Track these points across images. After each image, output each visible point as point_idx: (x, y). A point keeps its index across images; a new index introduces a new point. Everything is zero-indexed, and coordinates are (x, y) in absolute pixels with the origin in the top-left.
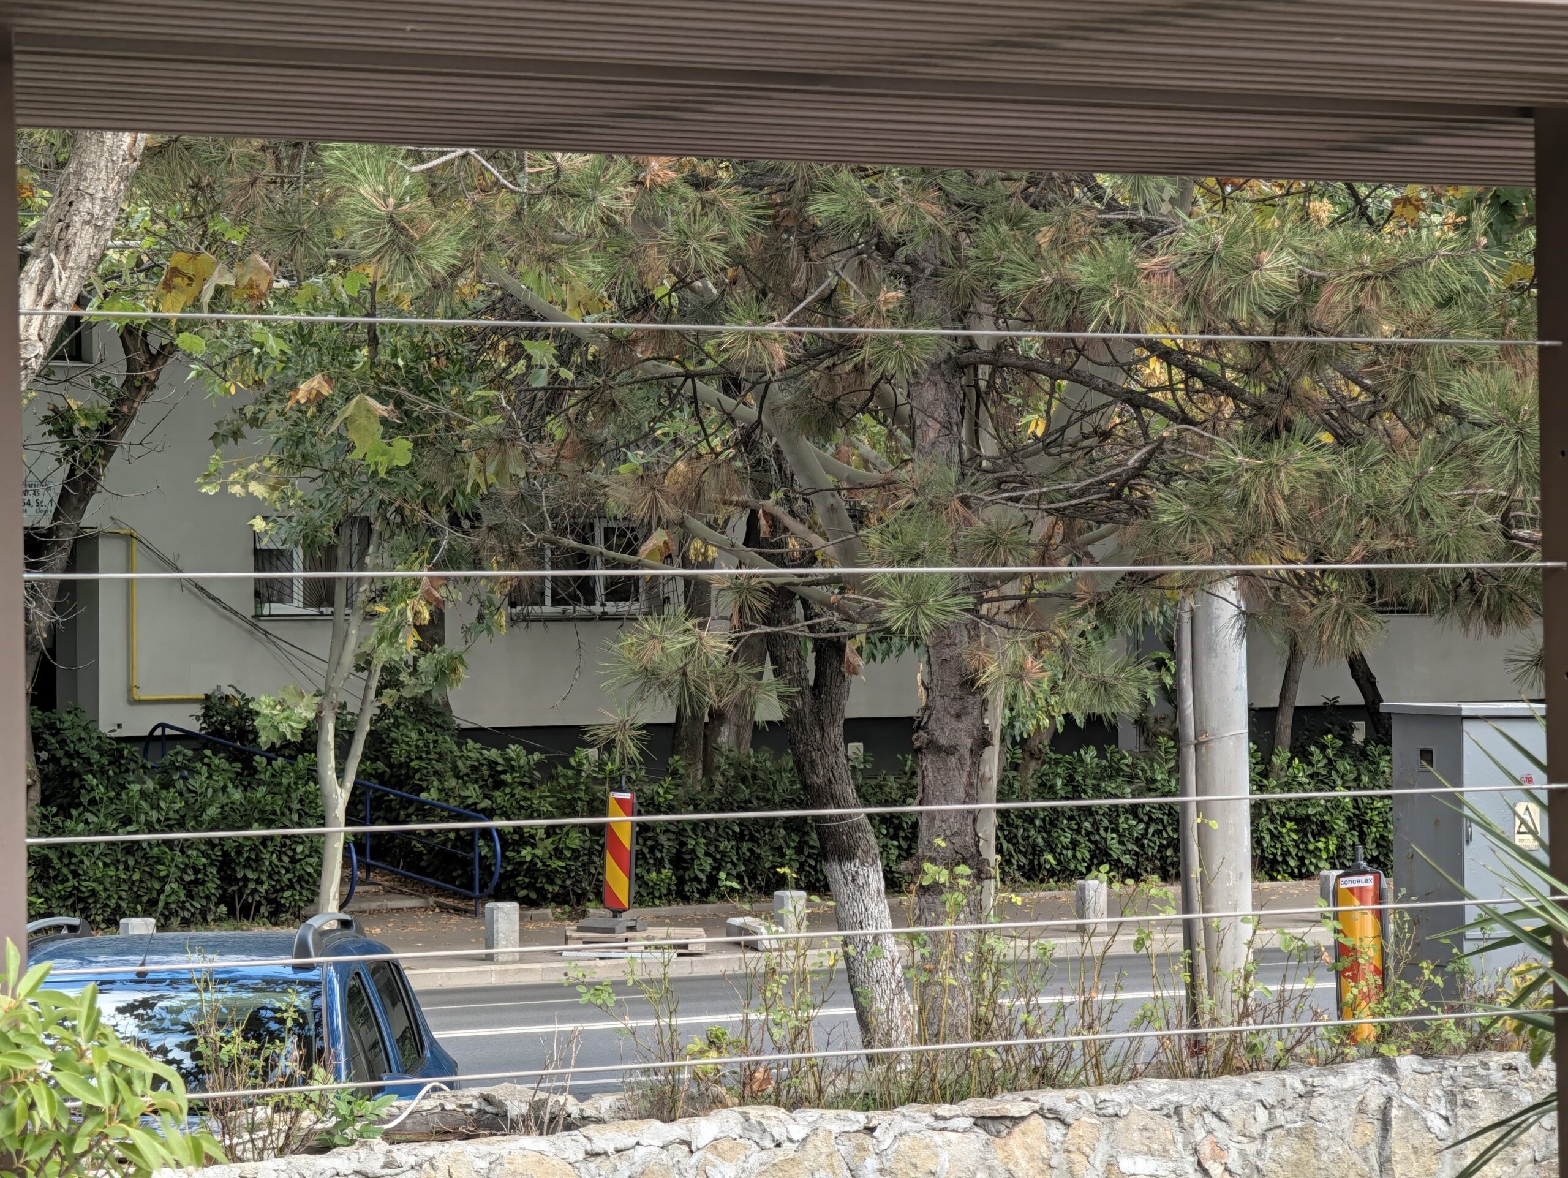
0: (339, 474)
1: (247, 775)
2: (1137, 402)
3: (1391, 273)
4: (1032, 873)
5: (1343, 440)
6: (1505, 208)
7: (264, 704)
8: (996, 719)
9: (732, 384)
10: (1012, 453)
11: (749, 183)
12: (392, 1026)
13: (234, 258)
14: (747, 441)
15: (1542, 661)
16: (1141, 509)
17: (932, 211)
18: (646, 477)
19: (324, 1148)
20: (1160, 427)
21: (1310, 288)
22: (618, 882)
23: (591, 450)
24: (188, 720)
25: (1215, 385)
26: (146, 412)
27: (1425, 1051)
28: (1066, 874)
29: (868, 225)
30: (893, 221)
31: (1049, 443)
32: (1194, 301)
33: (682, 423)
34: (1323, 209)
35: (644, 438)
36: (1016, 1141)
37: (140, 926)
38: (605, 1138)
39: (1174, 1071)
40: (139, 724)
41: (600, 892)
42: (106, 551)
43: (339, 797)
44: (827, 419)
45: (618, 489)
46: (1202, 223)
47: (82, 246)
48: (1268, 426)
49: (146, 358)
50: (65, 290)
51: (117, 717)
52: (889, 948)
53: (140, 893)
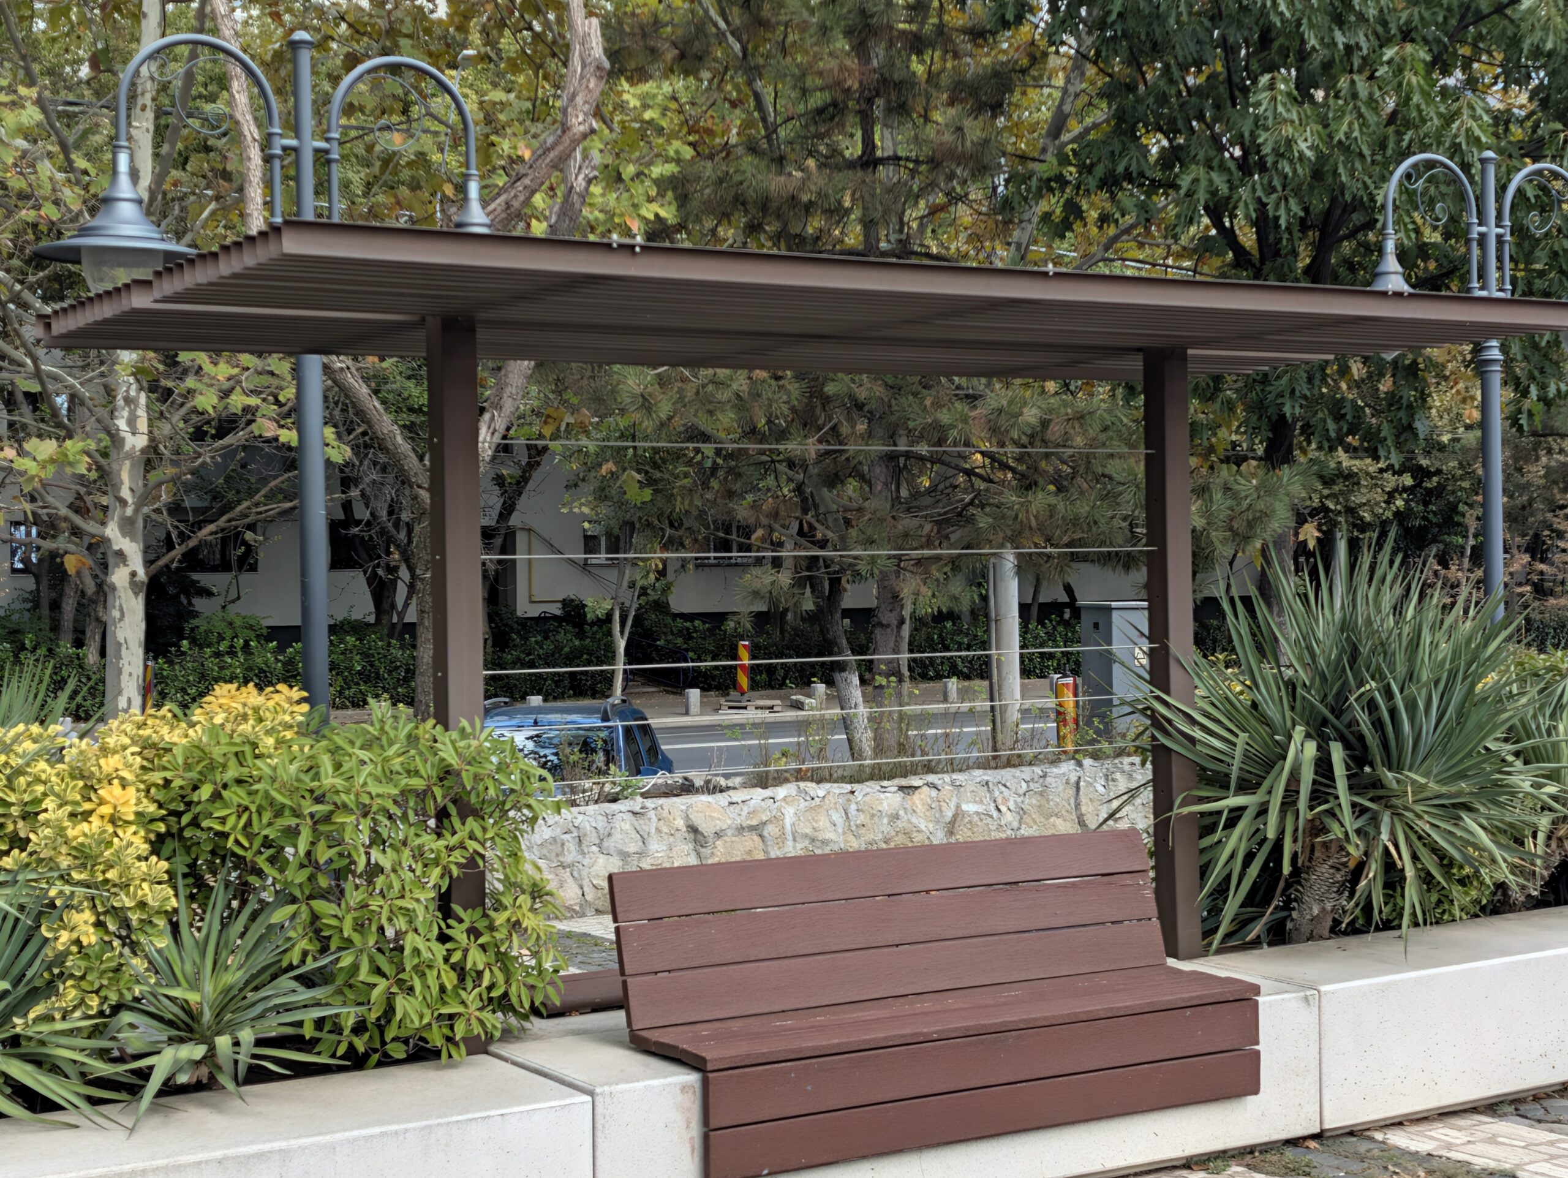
0: (621, 504)
1: (581, 635)
2: (969, 473)
3: (1080, 417)
4: (924, 677)
5: (1060, 489)
6: (1131, 390)
7: (589, 602)
8: (906, 613)
9: (791, 464)
10: (915, 495)
11: (799, 377)
12: (643, 746)
13: (574, 410)
14: (799, 489)
15: (1147, 586)
16: (971, 520)
17: (879, 390)
18: (755, 506)
19: (614, 800)
20: (981, 485)
21: (1045, 424)
22: (743, 680)
23: (730, 494)
24: (555, 610)
25: (1004, 466)
26: (536, 476)
27: (1096, 756)
28: (939, 677)
29: (853, 398)
30: (862, 394)
31: (930, 491)
32: (995, 431)
33: (770, 481)
34: (1051, 386)
35: (755, 489)
36: (917, 797)
37: (536, 700)
38: (737, 796)
39: (983, 765)
40: (534, 611)
41: (735, 685)
42: (521, 539)
43: (621, 644)
44: (833, 480)
45: (742, 511)
46: (998, 395)
47: (508, 405)
48: (1027, 484)
49: (537, 453)
50: (500, 425)
51: (525, 608)
52: (862, 711)
53: (536, 685)
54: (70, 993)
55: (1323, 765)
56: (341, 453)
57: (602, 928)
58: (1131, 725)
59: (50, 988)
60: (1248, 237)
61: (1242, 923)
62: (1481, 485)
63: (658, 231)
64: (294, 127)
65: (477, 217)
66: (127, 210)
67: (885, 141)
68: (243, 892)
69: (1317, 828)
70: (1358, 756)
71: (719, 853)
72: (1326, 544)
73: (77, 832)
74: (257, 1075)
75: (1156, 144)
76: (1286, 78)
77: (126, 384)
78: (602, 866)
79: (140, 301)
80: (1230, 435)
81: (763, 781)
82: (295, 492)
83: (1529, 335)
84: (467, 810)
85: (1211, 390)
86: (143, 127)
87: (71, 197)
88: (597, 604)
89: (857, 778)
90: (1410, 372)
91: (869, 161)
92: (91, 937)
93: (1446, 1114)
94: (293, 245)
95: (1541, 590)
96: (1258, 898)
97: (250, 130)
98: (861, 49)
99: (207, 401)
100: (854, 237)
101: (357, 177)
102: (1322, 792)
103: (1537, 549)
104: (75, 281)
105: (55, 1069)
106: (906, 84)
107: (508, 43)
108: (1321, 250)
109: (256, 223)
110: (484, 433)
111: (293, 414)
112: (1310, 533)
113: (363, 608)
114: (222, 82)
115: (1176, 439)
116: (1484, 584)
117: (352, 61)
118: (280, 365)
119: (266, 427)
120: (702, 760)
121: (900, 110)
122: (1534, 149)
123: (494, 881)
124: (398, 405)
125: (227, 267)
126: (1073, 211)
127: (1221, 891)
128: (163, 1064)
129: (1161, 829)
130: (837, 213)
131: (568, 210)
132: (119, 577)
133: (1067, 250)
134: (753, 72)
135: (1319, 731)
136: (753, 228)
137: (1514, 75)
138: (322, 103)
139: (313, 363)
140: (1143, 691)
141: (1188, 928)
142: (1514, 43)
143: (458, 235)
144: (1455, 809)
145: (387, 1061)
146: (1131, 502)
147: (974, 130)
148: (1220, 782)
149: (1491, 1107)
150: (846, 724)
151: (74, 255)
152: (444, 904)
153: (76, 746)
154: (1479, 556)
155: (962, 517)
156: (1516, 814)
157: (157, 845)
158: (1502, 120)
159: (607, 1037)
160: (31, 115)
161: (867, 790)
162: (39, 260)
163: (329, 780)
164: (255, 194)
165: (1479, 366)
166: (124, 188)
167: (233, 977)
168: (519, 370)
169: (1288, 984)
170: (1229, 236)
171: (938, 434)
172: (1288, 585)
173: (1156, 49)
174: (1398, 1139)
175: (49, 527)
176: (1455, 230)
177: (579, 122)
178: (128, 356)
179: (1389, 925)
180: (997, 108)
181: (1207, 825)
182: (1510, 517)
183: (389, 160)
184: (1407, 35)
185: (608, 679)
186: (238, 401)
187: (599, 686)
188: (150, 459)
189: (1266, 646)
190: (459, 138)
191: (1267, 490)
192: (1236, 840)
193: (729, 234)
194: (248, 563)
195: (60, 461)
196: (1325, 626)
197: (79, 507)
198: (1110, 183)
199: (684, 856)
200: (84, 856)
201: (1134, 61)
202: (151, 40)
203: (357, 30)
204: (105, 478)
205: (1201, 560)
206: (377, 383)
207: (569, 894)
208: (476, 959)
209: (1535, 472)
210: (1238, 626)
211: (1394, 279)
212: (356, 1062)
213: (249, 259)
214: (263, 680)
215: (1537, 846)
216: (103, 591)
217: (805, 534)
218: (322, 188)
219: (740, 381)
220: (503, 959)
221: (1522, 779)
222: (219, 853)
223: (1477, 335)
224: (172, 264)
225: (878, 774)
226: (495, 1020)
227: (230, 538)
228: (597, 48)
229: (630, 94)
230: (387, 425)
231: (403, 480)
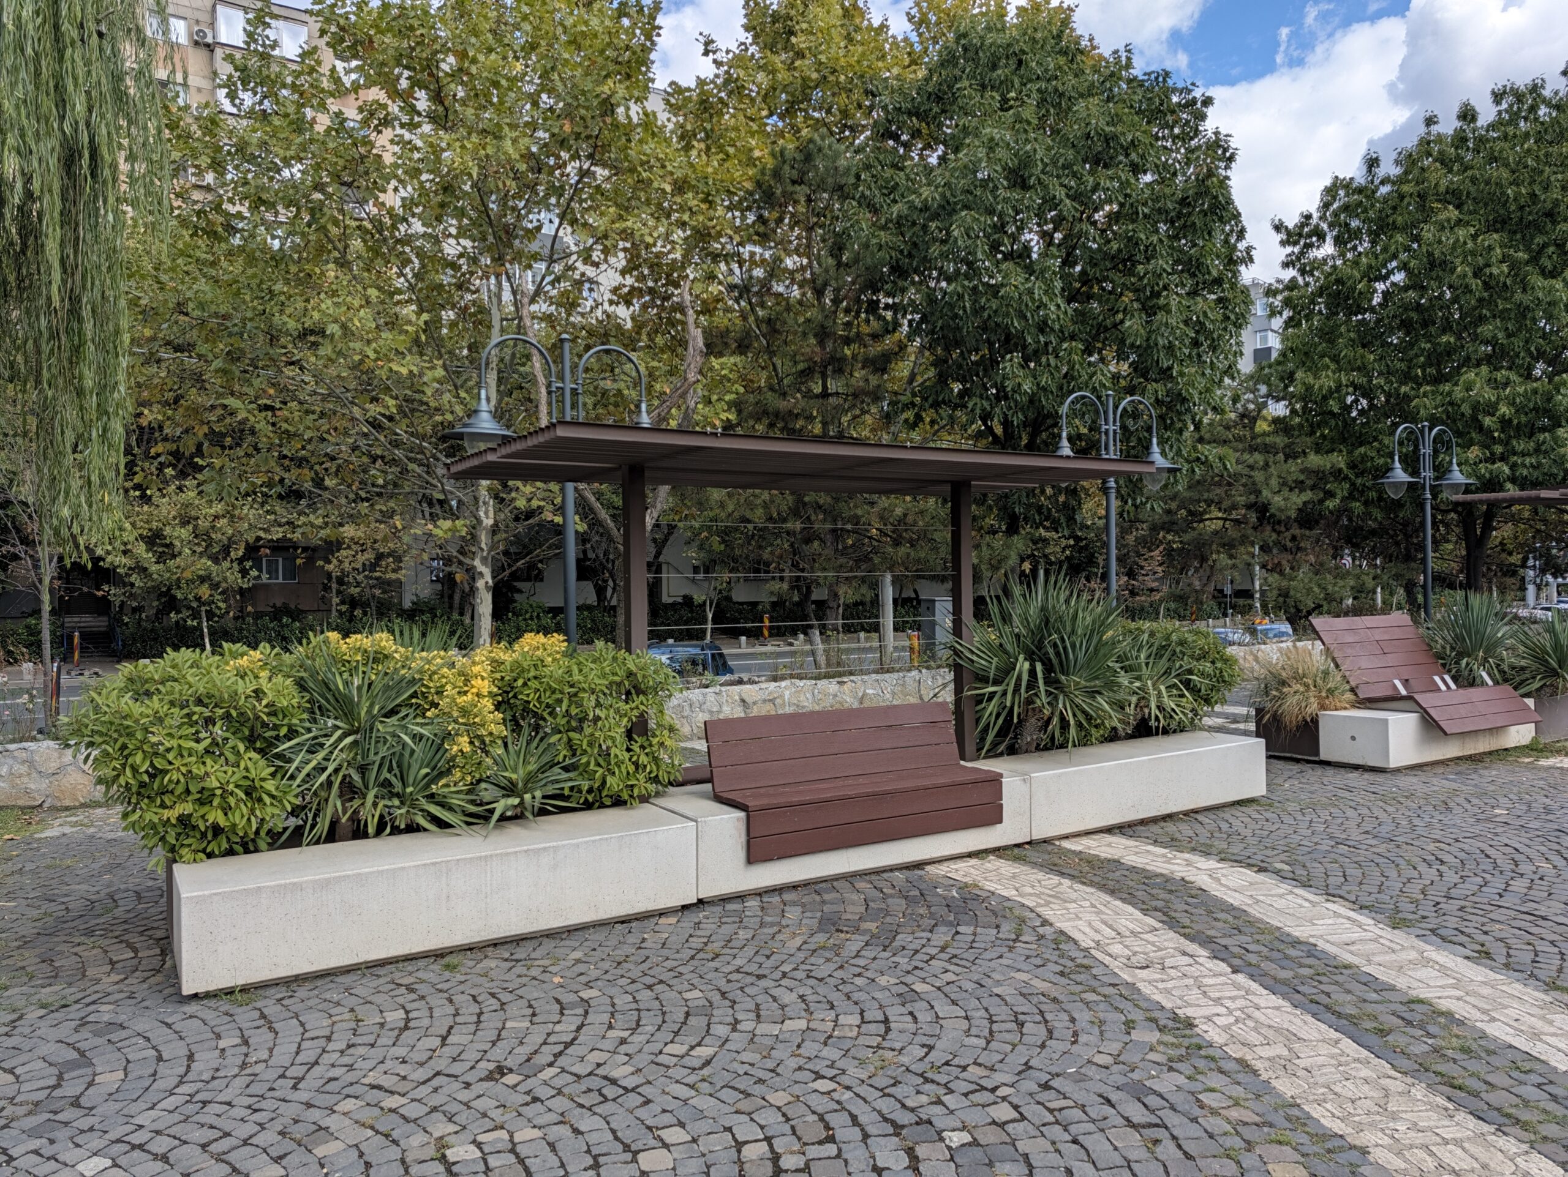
0: (710, 551)
1: (692, 612)
2: (870, 538)
3: (922, 512)
4: (849, 631)
5: (912, 546)
6: (945, 501)
7: (695, 597)
8: (841, 602)
9: (788, 533)
10: (845, 548)
11: (792, 494)
12: (720, 663)
13: (689, 508)
14: (792, 545)
15: (952, 590)
16: (871, 560)
17: (829, 500)
18: (772, 553)
19: (707, 687)
20: (875, 543)
21: (905, 515)
22: (766, 633)
23: (760, 547)
24: (680, 600)
25: (886, 535)
26: (671, 539)
27: (928, 668)
28: (856, 631)
29: (817, 503)
30: (821, 502)
31: (853, 546)
32: (882, 518)
33: (779, 541)
34: (908, 498)
35: (772, 545)
36: (845, 687)
37: (671, 641)
38: (763, 686)
39: (877, 672)
40: (670, 600)
41: (762, 634)
42: (664, 567)
43: (710, 616)
44: (808, 541)
45: (766, 555)
46: (884, 502)
47: (659, 506)
48: (897, 543)
49: (672, 528)
50: (655, 515)
51: (666, 599)
52: (820, 647)
53: (670, 634)
54: (457, 774)
55: (1032, 672)
56: (582, 527)
57: (701, 746)
58: (944, 654)
59: (448, 772)
60: (999, 430)
61: (995, 745)
62: (1106, 545)
63: (728, 426)
64: (561, 378)
65: (645, 420)
66: (485, 416)
67: (832, 386)
68: (537, 728)
69: (1029, 701)
70: (1049, 668)
71: (755, 712)
72: (1034, 571)
73: (461, 700)
74: (543, 812)
75: (957, 387)
76: (1017, 357)
77: (484, 495)
78: (701, 717)
79: (491, 457)
80: (990, 521)
81: (775, 679)
82: (561, 545)
83: (1128, 476)
84: (639, 691)
85: (982, 501)
86: (492, 378)
87: (459, 410)
88: (699, 598)
89: (818, 678)
90: (1073, 492)
91: (825, 394)
92: (467, 748)
93: (1088, 833)
94: (561, 432)
95: (1133, 593)
96: (1002, 733)
97: (541, 379)
98: (821, 343)
99: (521, 503)
100: (817, 429)
101: (590, 401)
102: (1032, 684)
103: (1131, 574)
104: (461, 448)
105: (450, 809)
106: (843, 359)
107: (659, 340)
108: (1033, 436)
109: (544, 422)
110: (647, 518)
111: (561, 509)
112: (1027, 566)
113: (592, 599)
114: (528, 357)
115: (966, 523)
116: (1107, 590)
117: (588, 348)
118: (554, 486)
119: (548, 516)
120: (747, 669)
121: (839, 371)
122: (1131, 391)
123: (652, 724)
124: (608, 506)
125: (531, 442)
126: (919, 418)
127: (986, 730)
128: (500, 807)
129: (958, 702)
130: (810, 418)
131: (686, 416)
132: (480, 584)
133: (916, 436)
134: (772, 354)
135: (1031, 657)
136: (771, 425)
137: (1121, 356)
138: (574, 367)
139: (570, 486)
140: (950, 638)
141: (970, 747)
142: (1122, 342)
143: (637, 428)
144: (1093, 693)
145: (602, 806)
146: (945, 551)
147: (874, 380)
148: (984, 680)
149: (1109, 830)
150: (813, 653)
151: (461, 436)
152: (629, 734)
153: (461, 661)
154: (1105, 577)
155: (867, 558)
156: (1122, 695)
157: (498, 707)
158: (1116, 377)
159: (703, 796)
160: (440, 372)
161: (823, 684)
162: (444, 438)
163: (577, 677)
164: (544, 409)
165: (1105, 490)
166: (484, 405)
167: (532, 767)
168: (664, 490)
169: (1016, 773)
170: (990, 429)
171: (856, 519)
172: (1017, 590)
173: (957, 344)
174: (1066, 844)
175: (448, 561)
176: (1094, 428)
177: (692, 376)
178: (485, 483)
179: (1063, 746)
180: (884, 371)
181: (979, 700)
182: (1119, 559)
183: (605, 393)
184: (1072, 337)
185: (704, 631)
186: (535, 503)
187: (700, 635)
188: (495, 530)
189: (1006, 618)
190: (637, 383)
191: (1007, 546)
192: (992, 707)
193: (760, 428)
194: (539, 578)
195: (453, 530)
196: (1033, 610)
197: (461, 552)
198: (936, 405)
199: (739, 713)
200: (464, 711)
201: (947, 349)
202: (496, 338)
203: (591, 333)
204: (474, 538)
205: (977, 578)
206: (599, 495)
207: (686, 730)
208: (644, 759)
209: (1131, 538)
210: (994, 609)
211: (1066, 450)
212: (588, 806)
213: (541, 439)
214: (547, 632)
215: (1130, 710)
216: (473, 590)
217: (795, 566)
218: (574, 406)
219: (765, 495)
220: (656, 760)
221: (1124, 679)
222: (526, 710)
223: (1104, 475)
224: (506, 440)
225: (828, 676)
226: (652, 787)
227: (531, 566)
228: (701, 343)
229: (715, 363)
230: (604, 515)
231: (611, 540)
